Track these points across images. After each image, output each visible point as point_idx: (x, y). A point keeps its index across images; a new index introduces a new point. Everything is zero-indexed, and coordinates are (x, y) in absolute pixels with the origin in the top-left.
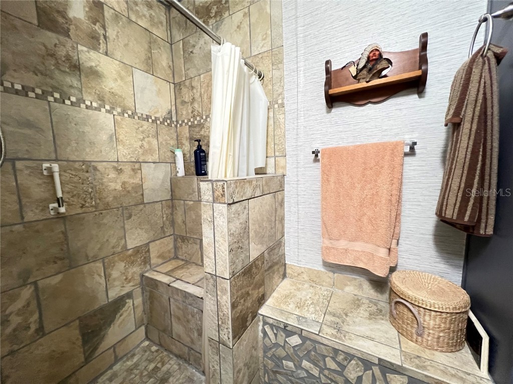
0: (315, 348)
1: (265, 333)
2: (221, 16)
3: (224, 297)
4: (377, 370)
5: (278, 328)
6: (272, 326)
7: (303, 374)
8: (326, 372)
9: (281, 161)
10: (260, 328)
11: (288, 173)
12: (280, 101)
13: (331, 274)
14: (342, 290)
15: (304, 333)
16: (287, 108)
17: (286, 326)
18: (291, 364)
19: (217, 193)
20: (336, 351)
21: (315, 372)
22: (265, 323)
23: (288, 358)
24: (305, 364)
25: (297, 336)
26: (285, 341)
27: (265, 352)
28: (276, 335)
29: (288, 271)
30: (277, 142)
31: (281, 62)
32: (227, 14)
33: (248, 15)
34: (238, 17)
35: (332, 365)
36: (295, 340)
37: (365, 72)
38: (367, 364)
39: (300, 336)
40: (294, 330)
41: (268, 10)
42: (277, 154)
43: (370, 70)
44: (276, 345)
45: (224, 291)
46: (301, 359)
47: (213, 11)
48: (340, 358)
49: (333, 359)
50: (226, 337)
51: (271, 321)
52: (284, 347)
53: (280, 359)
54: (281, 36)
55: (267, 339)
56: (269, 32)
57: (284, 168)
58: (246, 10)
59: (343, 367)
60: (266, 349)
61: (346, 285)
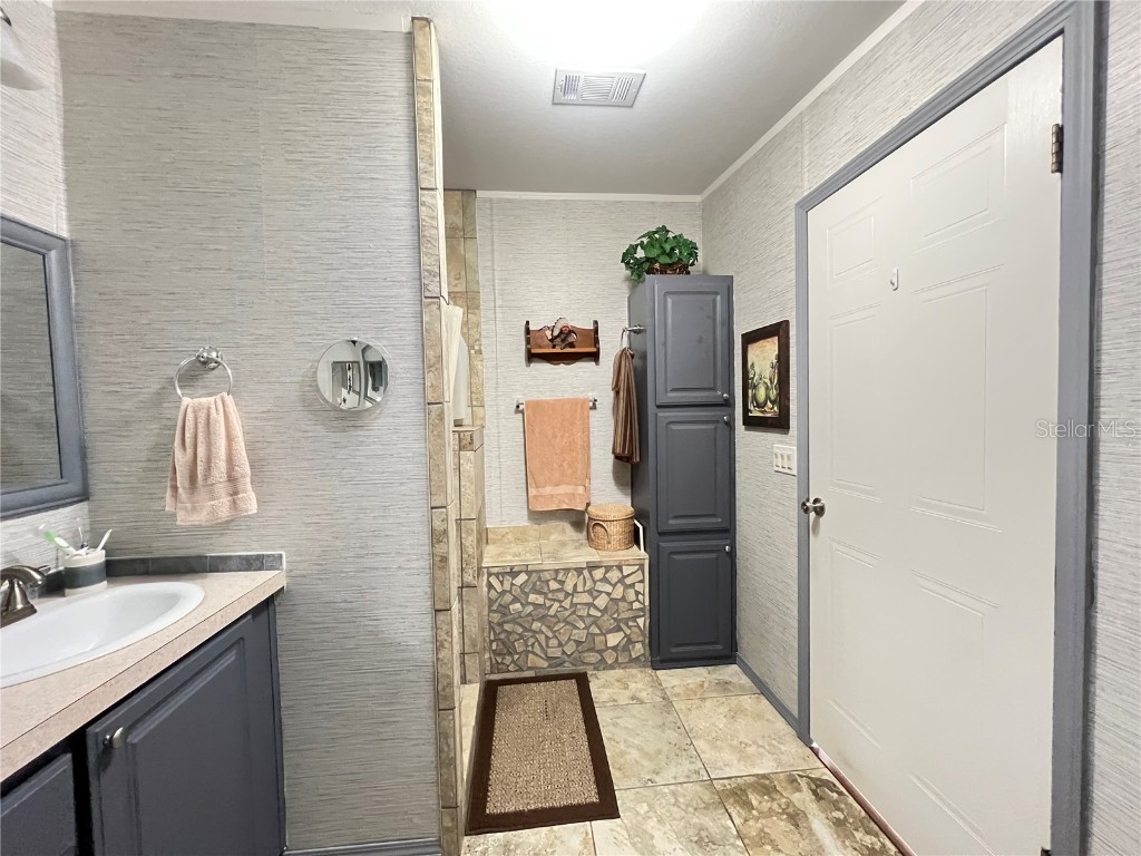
0: (540, 578)
1: (490, 586)
3: (470, 538)
4: (586, 572)
5: (504, 574)
6: (497, 575)
7: (529, 609)
8: (550, 596)
9: (479, 411)
10: (485, 582)
11: (487, 424)
12: (477, 348)
13: (537, 526)
14: (548, 540)
15: (530, 568)
16: (484, 355)
17: (512, 568)
18: (518, 606)
19: (464, 442)
20: (557, 571)
21: (540, 600)
22: (490, 575)
23: (516, 600)
24: (532, 597)
25: (522, 574)
26: (512, 584)
27: (490, 606)
28: (502, 582)
29: (490, 536)
30: (475, 390)
31: (478, 308)
35: (554, 585)
36: (522, 578)
37: (558, 340)
38: (579, 571)
39: (527, 572)
40: (520, 569)
41: (463, 252)
42: (474, 403)
43: (563, 341)
44: (504, 592)
45: (469, 532)
46: (527, 595)
48: (560, 577)
49: (555, 579)
50: (471, 578)
51: (495, 570)
52: (510, 592)
53: (506, 607)
54: (476, 282)
55: (492, 591)
56: (463, 273)
57: (483, 419)
59: (562, 583)
60: (491, 603)
61: (551, 534)
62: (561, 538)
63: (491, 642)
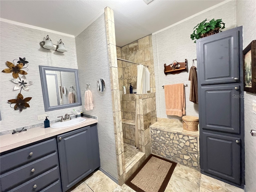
0: (163, 133)
1: (151, 132)
2: (136, 51)
4: (176, 135)
5: (154, 130)
6: (153, 129)
7: (161, 140)
8: (166, 138)
9: (154, 89)
10: (150, 130)
11: (156, 92)
12: (153, 73)
13: (169, 119)
16: (155, 75)
17: (156, 128)
18: (158, 138)
19: (140, 97)
20: (168, 132)
21: (164, 139)
22: (151, 129)
23: (157, 137)
24: (161, 137)
25: (159, 131)
26: (156, 133)
27: (151, 137)
28: (154, 131)
29: (158, 119)
30: (153, 84)
31: (153, 63)
32: (138, 50)
33: (144, 51)
34: (141, 51)
35: (167, 136)
36: (159, 132)
37: (173, 67)
38: (174, 134)
39: (160, 131)
40: (158, 129)
41: (149, 50)
42: (153, 87)
43: (174, 67)
44: (154, 134)
45: (142, 118)
46: (160, 136)
47: (134, 49)
48: (169, 134)
49: (167, 134)
50: (142, 128)
51: (152, 128)
52: (156, 134)
53: (155, 138)
54: (153, 57)
55: (152, 133)
56: (150, 55)
58: (143, 50)
59: (169, 136)
60: (152, 136)
61: (174, 122)
62: (176, 123)
63: (152, 145)
